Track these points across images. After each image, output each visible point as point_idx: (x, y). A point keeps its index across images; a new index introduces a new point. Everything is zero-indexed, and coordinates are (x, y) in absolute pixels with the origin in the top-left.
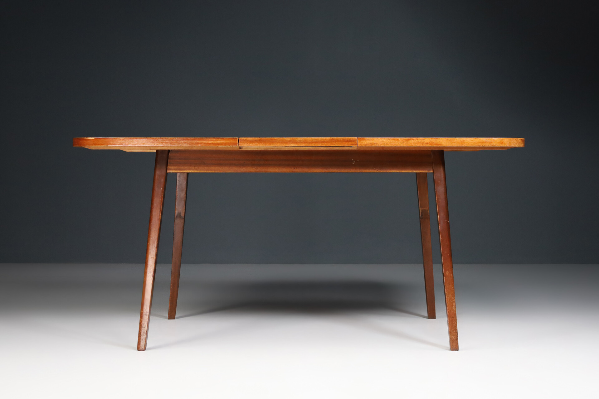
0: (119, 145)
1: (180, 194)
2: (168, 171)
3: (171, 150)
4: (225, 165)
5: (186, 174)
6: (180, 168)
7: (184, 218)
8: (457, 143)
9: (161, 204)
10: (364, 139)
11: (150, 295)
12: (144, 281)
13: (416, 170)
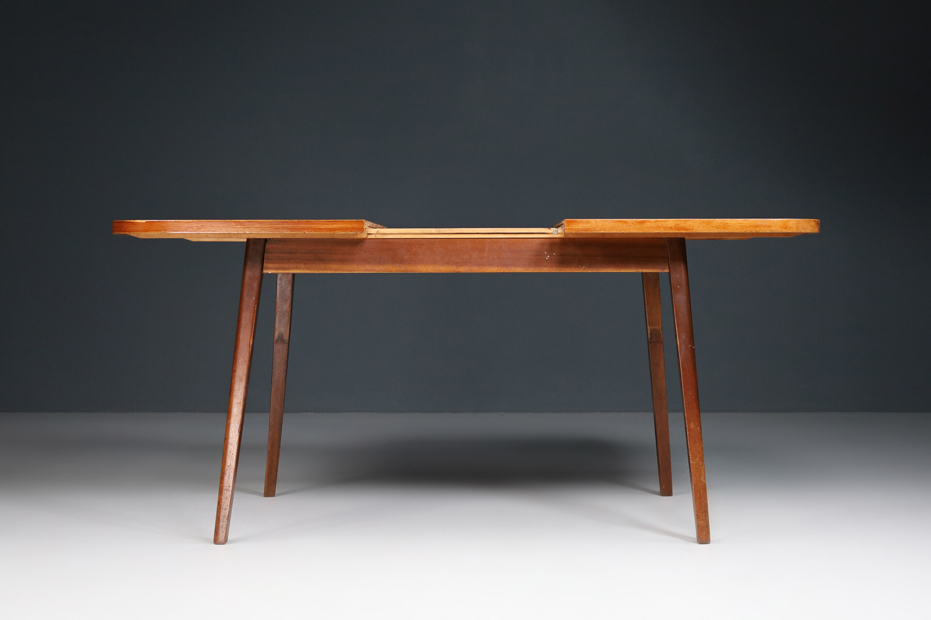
0: (183, 231)
1: (283, 306)
2: (265, 271)
3: (269, 239)
4: (351, 261)
5: (292, 275)
6: (283, 265)
7: (287, 342)
9: (253, 322)
11: (235, 460)
12: (226, 439)
13: (642, 268)
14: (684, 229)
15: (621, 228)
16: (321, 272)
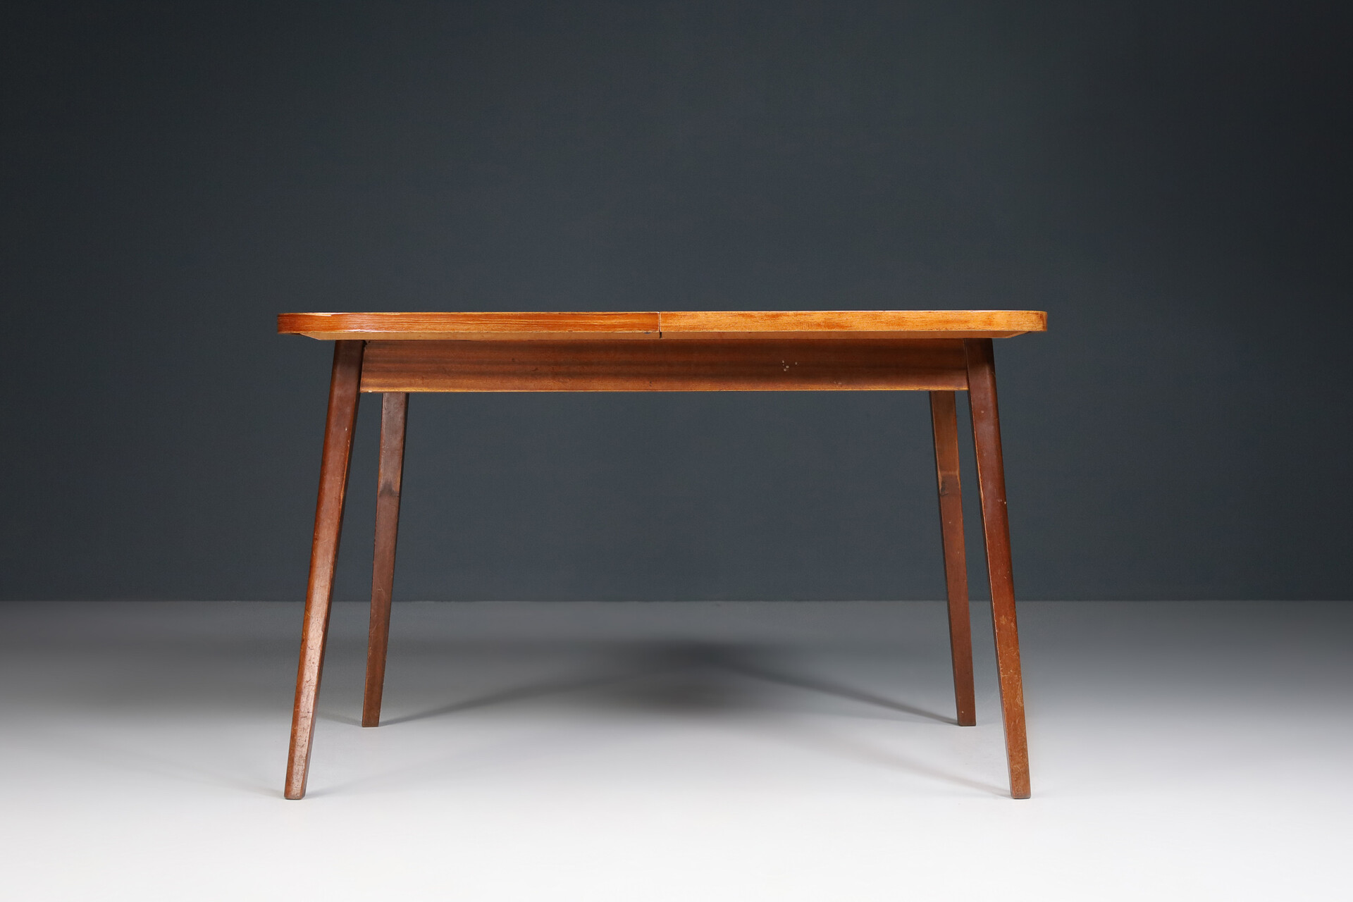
0: (385, 329)
1: (390, 441)
2: (363, 390)
3: (370, 341)
4: (492, 375)
5: (404, 395)
6: (390, 381)
7: (398, 495)
8: (887, 323)
9: (344, 464)
10: (674, 315)
11: (316, 671)
12: (303, 641)
13: (928, 384)
14: (838, 325)
15: (744, 324)
16: (447, 391)
